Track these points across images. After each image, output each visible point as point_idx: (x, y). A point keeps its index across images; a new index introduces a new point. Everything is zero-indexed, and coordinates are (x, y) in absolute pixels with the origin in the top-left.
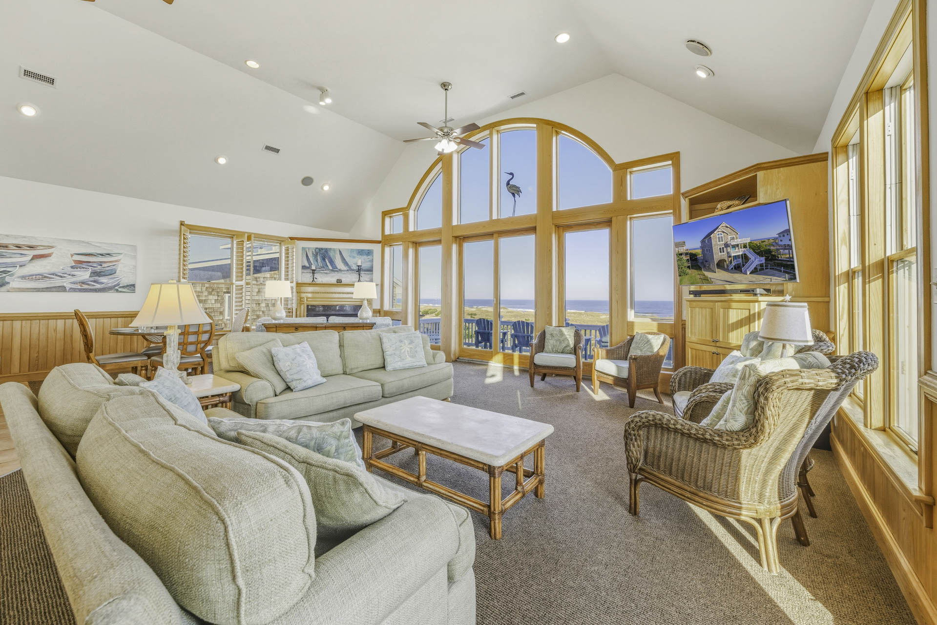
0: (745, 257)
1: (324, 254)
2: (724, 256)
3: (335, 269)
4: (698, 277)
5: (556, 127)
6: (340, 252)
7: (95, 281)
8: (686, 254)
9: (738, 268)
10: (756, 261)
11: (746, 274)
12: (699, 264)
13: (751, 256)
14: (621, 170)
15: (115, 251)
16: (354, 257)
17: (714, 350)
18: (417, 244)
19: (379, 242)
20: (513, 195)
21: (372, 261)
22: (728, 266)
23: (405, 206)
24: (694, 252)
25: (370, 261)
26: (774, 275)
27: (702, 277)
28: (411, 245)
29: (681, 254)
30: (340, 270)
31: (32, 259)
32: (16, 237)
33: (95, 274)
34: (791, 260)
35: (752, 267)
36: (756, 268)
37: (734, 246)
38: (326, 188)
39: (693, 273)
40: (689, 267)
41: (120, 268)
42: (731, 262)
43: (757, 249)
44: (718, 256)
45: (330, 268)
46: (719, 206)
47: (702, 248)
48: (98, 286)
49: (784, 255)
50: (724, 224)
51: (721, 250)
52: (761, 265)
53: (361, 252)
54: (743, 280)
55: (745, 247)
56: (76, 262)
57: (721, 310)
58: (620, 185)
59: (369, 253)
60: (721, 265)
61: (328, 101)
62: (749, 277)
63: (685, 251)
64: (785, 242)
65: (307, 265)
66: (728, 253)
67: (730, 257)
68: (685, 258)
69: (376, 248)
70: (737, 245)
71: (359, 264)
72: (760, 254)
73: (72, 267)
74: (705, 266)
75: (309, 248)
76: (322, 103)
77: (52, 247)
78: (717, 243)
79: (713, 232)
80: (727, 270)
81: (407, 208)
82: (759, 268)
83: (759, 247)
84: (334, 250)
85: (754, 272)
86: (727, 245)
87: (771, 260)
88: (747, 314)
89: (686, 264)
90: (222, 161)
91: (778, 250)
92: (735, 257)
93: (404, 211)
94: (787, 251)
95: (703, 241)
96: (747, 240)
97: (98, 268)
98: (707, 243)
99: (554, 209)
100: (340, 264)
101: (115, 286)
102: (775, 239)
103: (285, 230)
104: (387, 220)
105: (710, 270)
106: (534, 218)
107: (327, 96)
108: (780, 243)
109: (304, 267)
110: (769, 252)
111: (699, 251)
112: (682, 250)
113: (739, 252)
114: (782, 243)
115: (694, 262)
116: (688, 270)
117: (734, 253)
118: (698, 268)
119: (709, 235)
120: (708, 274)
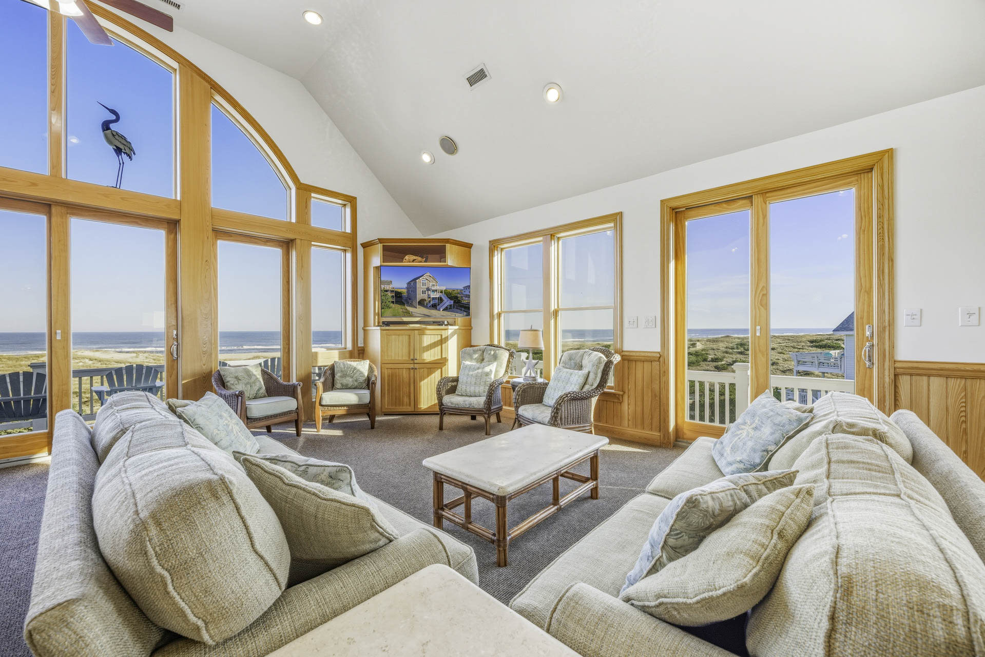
0: (440, 299)
2: (425, 296)
4: (401, 310)
8: (392, 291)
9: (434, 306)
10: (447, 302)
11: (439, 310)
12: (403, 301)
13: (445, 299)
17: (412, 366)
22: (427, 304)
24: (399, 290)
26: (457, 313)
27: (404, 310)
29: (387, 291)
34: (468, 304)
35: (444, 307)
36: (447, 307)
37: (434, 291)
39: (397, 307)
40: (393, 302)
42: (430, 301)
43: (449, 295)
44: (420, 296)
47: (407, 288)
49: (465, 301)
50: (428, 274)
51: (424, 292)
52: (451, 306)
54: (437, 314)
55: (441, 292)
57: (418, 336)
60: (421, 303)
62: (441, 312)
63: (390, 289)
64: (467, 293)
66: (428, 295)
67: (430, 298)
68: (390, 294)
70: (436, 291)
72: (451, 298)
74: (408, 303)
78: (420, 286)
79: (419, 278)
80: (426, 307)
82: (449, 307)
83: (451, 294)
85: (446, 309)
86: (428, 289)
87: (457, 303)
88: (439, 338)
89: (391, 300)
91: (462, 297)
92: (433, 299)
94: (467, 298)
95: (409, 283)
96: (444, 288)
98: (412, 285)
102: (461, 290)
105: (412, 305)
108: (464, 293)
110: (456, 297)
111: (405, 291)
112: (387, 287)
113: (437, 295)
114: (465, 293)
115: (399, 298)
116: (392, 304)
117: (433, 295)
118: (402, 303)
119: (415, 280)
120: (410, 309)
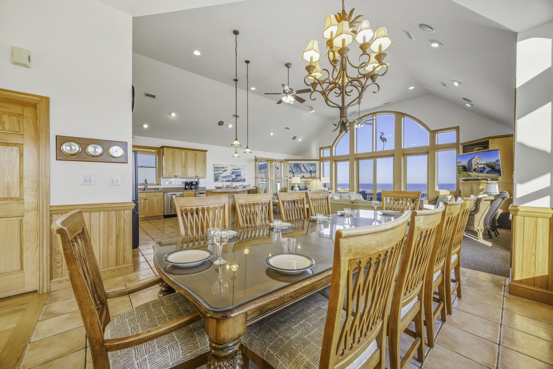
0: (484, 168)
1: (297, 166)
2: (476, 167)
3: (301, 172)
4: (466, 174)
5: (403, 115)
6: (303, 165)
7: (236, 178)
8: (462, 166)
9: (481, 172)
10: (488, 169)
11: (484, 173)
12: (467, 170)
13: (486, 168)
14: (433, 133)
15: (241, 168)
16: (309, 167)
18: (336, 161)
19: (318, 160)
20: (383, 141)
21: (316, 168)
22: (478, 171)
23: (332, 145)
24: (465, 165)
25: (315, 168)
26: (494, 174)
27: (468, 174)
28: (333, 161)
29: (460, 166)
30: (303, 172)
31: (223, 171)
32: (220, 165)
33: (237, 176)
34: (500, 169)
35: (486, 171)
36: (488, 172)
37: (480, 164)
38: (300, 140)
39: (464, 173)
40: (462, 171)
41: (242, 174)
42: (479, 169)
43: (488, 165)
44: (474, 167)
45: (300, 171)
46: (475, 149)
47: (468, 164)
48: (237, 180)
49: (497, 168)
50: (477, 156)
51: (475, 165)
52: (490, 171)
53: (311, 165)
54: (483, 176)
55: (484, 164)
56: (233, 172)
57: (475, 186)
58: (433, 139)
59: (314, 165)
60: (475, 170)
61: (313, 111)
63: (461, 165)
64: (498, 163)
65: (291, 170)
66: (478, 166)
67: (479, 168)
68: (461, 167)
69: (317, 163)
70: (481, 164)
71: (311, 169)
72: (489, 167)
73: (232, 174)
74: (469, 171)
75: (291, 164)
76: (311, 112)
77: (227, 167)
78: (474, 162)
79: (472, 159)
80: (477, 172)
81: (332, 146)
82: (489, 171)
83: (489, 165)
84: (301, 164)
86: (477, 164)
87: (493, 169)
89: (462, 170)
90: (272, 134)
91: (495, 166)
92: (480, 168)
93: (331, 147)
94: (498, 166)
95: (468, 162)
96: (485, 162)
97: (237, 174)
98: (470, 163)
99: (402, 148)
100: (303, 170)
101: (241, 180)
102: (495, 162)
103: (282, 157)
104: (322, 151)
105: (470, 172)
106: (393, 151)
107: (313, 110)
108: (496, 164)
109: (290, 171)
110: (492, 166)
111: (467, 165)
112: (460, 164)
113: (482, 166)
115: (465, 169)
116: (462, 172)
117: (480, 166)
118: (466, 171)
119: (471, 160)
120: (470, 173)
